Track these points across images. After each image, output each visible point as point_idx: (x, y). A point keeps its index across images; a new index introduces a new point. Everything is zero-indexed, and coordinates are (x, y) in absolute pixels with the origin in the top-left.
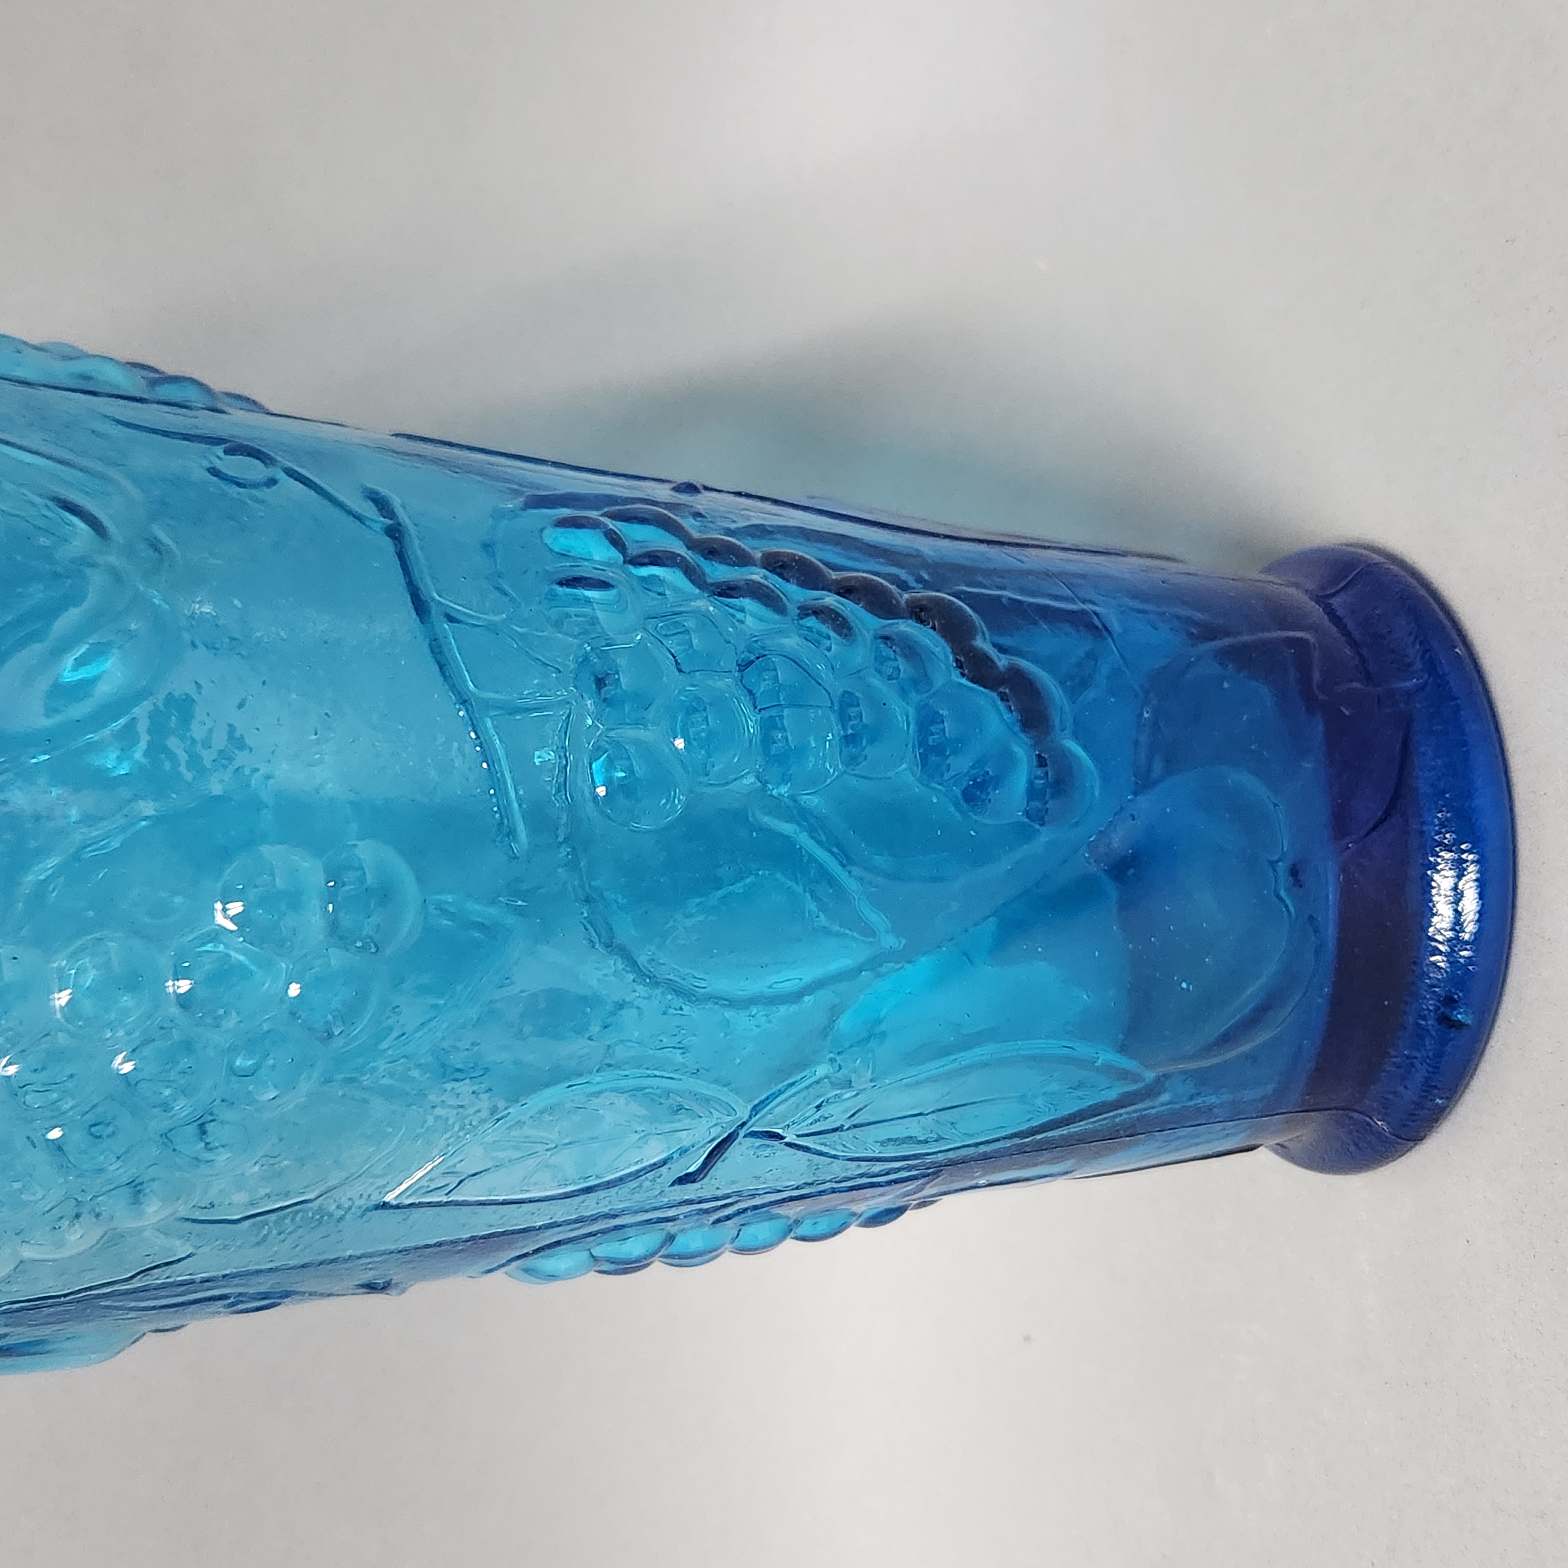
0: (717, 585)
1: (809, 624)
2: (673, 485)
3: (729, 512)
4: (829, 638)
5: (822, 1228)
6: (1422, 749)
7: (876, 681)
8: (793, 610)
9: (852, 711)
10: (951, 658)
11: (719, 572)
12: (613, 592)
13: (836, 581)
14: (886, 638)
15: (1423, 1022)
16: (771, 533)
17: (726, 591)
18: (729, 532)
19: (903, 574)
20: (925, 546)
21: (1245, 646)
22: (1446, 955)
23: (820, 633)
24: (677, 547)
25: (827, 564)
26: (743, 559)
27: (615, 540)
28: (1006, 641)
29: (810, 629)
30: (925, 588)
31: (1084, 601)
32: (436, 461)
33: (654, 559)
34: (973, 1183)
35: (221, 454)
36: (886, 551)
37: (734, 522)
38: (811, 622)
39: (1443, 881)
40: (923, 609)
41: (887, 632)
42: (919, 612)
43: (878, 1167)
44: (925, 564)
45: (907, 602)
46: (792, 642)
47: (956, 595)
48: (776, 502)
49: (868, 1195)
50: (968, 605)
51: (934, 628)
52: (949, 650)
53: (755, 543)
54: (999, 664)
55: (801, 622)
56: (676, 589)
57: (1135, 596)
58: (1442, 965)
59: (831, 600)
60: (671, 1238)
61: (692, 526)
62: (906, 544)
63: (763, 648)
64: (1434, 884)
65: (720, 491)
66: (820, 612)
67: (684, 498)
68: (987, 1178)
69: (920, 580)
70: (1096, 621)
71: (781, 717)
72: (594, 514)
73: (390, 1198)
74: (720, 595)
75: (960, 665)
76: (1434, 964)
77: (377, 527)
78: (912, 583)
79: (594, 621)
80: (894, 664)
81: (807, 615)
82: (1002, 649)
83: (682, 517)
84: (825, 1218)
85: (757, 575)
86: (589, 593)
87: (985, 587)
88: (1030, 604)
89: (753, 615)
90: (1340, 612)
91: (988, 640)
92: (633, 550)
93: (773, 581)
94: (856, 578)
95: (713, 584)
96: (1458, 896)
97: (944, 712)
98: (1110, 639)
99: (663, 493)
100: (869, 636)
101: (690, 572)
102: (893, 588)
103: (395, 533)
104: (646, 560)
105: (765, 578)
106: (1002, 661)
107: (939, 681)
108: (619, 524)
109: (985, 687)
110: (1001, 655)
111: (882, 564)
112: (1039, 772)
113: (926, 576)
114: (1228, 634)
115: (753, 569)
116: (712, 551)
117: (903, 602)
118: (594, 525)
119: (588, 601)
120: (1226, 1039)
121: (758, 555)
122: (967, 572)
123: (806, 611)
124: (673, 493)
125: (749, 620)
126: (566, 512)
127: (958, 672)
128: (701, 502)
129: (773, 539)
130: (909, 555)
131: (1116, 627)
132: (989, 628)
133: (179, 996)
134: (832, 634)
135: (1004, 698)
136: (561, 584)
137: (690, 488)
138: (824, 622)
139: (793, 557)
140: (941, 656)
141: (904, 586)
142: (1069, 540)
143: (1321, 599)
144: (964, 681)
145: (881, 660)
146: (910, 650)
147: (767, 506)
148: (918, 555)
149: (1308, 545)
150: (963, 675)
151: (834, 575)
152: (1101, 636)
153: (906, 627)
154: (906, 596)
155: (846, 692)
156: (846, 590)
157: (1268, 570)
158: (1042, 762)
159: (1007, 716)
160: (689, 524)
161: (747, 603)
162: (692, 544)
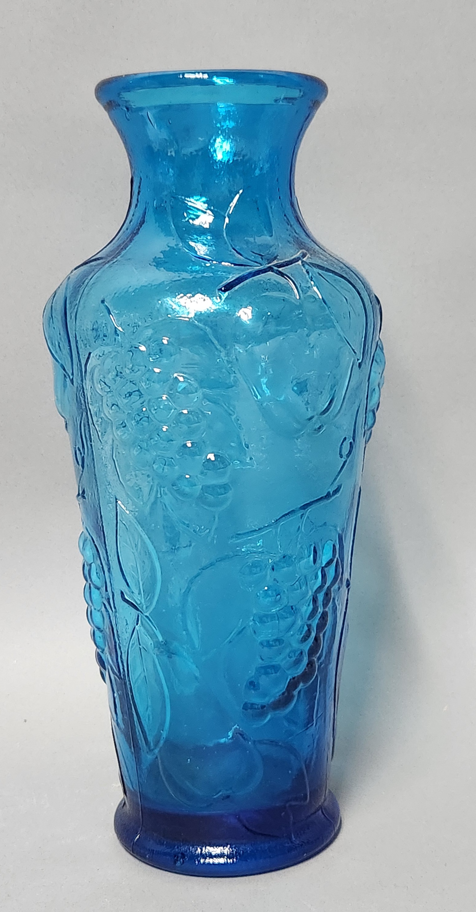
0: (317, 597)
1: (305, 628)
2: (349, 579)
3: (341, 599)
4: (301, 634)
5: (98, 639)
6: (271, 842)
7: (288, 651)
8: (309, 622)
9: (277, 643)
10: (296, 675)
11: (321, 597)
12: (313, 564)
13: (319, 637)
14: (301, 653)
15: (176, 847)
16: (335, 612)
17: (315, 600)
18: (334, 599)
19: (323, 658)
20: (333, 665)
21: (304, 778)
22: (201, 853)
23: (302, 631)
24: (328, 584)
25: (325, 632)
26: (325, 605)
27: (329, 563)
28: (302, 692)
29: (303, 628)
30: (318, 666)
31: (317, 720)
32: (352, 504)
33: (324, 576)
34: (115, 690)
35: (350, 441)
36: (330, 652)
37: (337, 600)
38: (306, 628)
39: (226, 850)
40: (312, 665)
41: (304, 653)
42: (311, 664)
43: (124, 658)
44: (327, 666)
45: (314, 660)
46: (299, 622)
47: (317, 676)
48: (345, 613)
49: (112, 655)
50: (313, 682)
51: (305, 669)
52: (299, 674)
53: (331, 608)
54: (295, 692)
55: (306, 626)
56: (315, 583)
57: (319, 739)
58: (197, 852)
59: (313, 635)
60: (98, 589)
61: (335, 587)
62: (333, 658)
63: (297, 613)
64: (225, 847)
65: (348, 594)
66: (309, 631)
67: (345, 583)
68: (118, 697)
69: (321, 664)
70: (310, 725)
71: (275, 620)
72: (337, 555)
73: (119, 502)
74: (313, 598)
75: (294, 678)
76: (197, 849)
77: (330, 490)
78: (320, 661)
79: (302, 558)
80: (293, 656)
81: (308, 627)
82: (299, 692)
83: (338, 584)
84: (102, 641)
85: (320, 610)
86: (312, 556)
87: (320, 687)
88: (314, 702)
89: (307, 609)
90: (317, 813)
91: (303, 688)
92: (326, 569)
93: (319, 615)
94: (321, 642)
95: (316, 596)
96: (221, 856)
97: (278, 674)
98: (304, 729)
99: (346, 576)
100: (302, 648)
101: (321, 587)
102: (318, 655)
103: (328, 496)
104: (323, 573)
105: (320, 612)
106: (295, 693)
107: (289, 672)
108: (335, 564)
109: (287, 687)
110: (297, 692)
111: (326, 650)
112: (259, 706)
113: (322, 666)
114: (307, 772)
115: (322, 608)
116: (327, 594)
117: (314, 658)
118: (334, 555)
119: (309, 556)
120: (169, 777)
121: (327, 609)
122: (324, 680)
123: (309, 626)
124: (346, 579)
125: (305, 608)
126: (337, 547)
127: (291, 678)
128: (344, 588)
129: (332, 613)
130: (329, 660)
131: (308, 732)
132: (306, 688)
133: (186, 444)
134: (302, 635)
135: (283, 694)
136: (314, 547)
137: (348, 585)
138: (306, 632)
139: (327, 621)
140: (297, 672)
141: (319, 658)
142: (338, 717)
143: (321, 807)
144: (288, 680)
145: (294, 652)
146: (298, 662)
147: (344, 610)
148: (330, 663)
149: (341, 808)
150: (290, 680)
151: (321, 635)
152: (305, 727)
153: (305, 660)
154: (316, 659)
155: (284, 641)
156: (316, 639)
157: (330, 792)
158: (263, 707)
159: (278, 695)
160: (336, 586)
161: (311, 606)
162: (329, 589)
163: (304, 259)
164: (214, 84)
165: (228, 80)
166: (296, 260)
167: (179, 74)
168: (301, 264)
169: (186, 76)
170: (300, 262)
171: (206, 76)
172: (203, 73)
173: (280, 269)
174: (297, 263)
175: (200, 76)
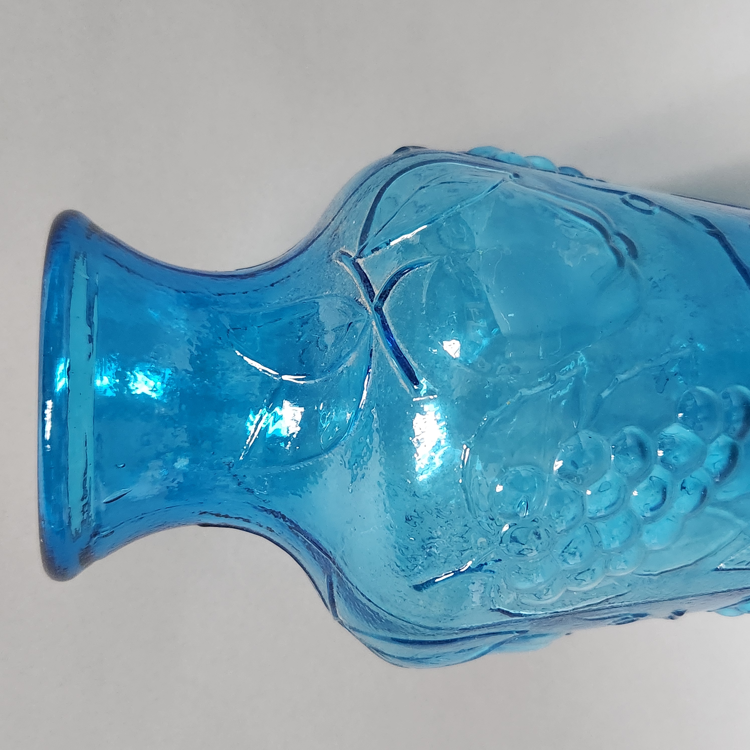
163: (353, 255)
164: (67, 391)
165: (61, 368)
166: (357, 267)
167: (44, 449)
168: (363, 259)
169: (48, 436)
170: (360, 261)
171: (49, 403)
172: (44, 407)
173: (377, 292)
174: (362, 266)
175: (48, 412)
